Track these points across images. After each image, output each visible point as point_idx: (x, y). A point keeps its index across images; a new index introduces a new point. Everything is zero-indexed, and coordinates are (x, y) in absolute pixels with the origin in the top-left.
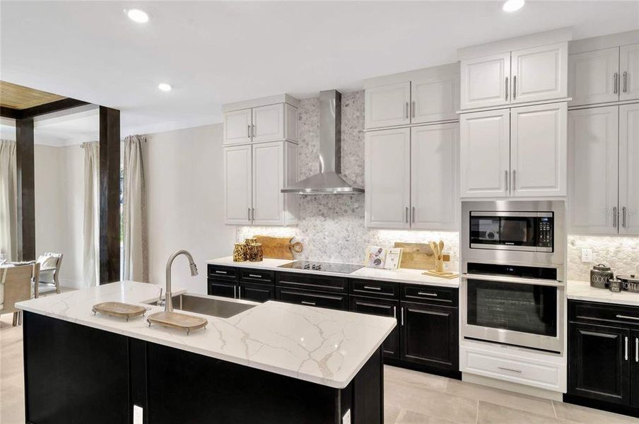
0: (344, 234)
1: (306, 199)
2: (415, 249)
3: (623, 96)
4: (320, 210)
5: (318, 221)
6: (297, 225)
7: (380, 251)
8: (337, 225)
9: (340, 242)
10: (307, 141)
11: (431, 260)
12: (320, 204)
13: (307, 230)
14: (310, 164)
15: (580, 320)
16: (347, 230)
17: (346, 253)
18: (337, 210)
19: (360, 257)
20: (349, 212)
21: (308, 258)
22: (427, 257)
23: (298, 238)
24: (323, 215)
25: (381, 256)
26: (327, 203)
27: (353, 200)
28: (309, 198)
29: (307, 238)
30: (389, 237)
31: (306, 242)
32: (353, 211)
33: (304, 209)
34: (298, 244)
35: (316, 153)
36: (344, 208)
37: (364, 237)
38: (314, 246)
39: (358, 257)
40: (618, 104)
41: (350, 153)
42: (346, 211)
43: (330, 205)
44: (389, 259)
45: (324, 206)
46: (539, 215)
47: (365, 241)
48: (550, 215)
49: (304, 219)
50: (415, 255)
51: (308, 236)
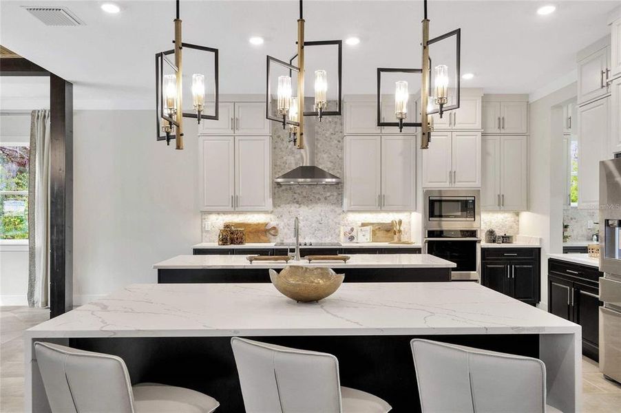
0: (319, 218)
1: (281, 189)
2: (377, 227)
3: (503, 131)
4: (295, 199)
5: (293, 208)
6: (272, 211)
7: (352, 230)
8: (311, 211)
9: (313, 225)
10: (282, 137)
11: (389, 234)
12: (295, 193)
13: (281, 216)
14: (285, 158)
15: (488, 260)
16: (320, 215)
17: (319, 234)
18: (311, 198)
19: (332, 236)
20: (323, 200)
21: (283, 241)
22: (385, 233)
23: (273, 224)
24: (297, 202)
25: (354, 234)
26: (302, 192)
27: (326, 190)
28: (284, 187)
29: (282, 223)
30: (356, 219)
31: (281, 227)
32: (326, 199)
33: (279, 197)
34: (274, 228)
35: (291, 149)
36: (317, 196)
37: (335, 220)
38: (289, 229)
39: (330, 237)
40: (500, 135)
41: (324, 151)
42: (319, 199)
43: (304, 194)
44: (360, 235)
45: (299, 194)
46: (468, 198)
47: (336, 223)
48: (473, 198)
49: (279, 206)
50: (377, 232)
51: (283, 221)
